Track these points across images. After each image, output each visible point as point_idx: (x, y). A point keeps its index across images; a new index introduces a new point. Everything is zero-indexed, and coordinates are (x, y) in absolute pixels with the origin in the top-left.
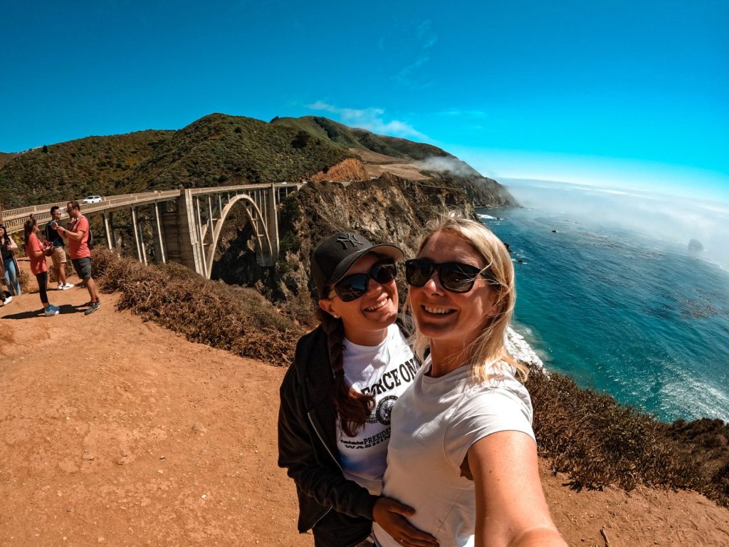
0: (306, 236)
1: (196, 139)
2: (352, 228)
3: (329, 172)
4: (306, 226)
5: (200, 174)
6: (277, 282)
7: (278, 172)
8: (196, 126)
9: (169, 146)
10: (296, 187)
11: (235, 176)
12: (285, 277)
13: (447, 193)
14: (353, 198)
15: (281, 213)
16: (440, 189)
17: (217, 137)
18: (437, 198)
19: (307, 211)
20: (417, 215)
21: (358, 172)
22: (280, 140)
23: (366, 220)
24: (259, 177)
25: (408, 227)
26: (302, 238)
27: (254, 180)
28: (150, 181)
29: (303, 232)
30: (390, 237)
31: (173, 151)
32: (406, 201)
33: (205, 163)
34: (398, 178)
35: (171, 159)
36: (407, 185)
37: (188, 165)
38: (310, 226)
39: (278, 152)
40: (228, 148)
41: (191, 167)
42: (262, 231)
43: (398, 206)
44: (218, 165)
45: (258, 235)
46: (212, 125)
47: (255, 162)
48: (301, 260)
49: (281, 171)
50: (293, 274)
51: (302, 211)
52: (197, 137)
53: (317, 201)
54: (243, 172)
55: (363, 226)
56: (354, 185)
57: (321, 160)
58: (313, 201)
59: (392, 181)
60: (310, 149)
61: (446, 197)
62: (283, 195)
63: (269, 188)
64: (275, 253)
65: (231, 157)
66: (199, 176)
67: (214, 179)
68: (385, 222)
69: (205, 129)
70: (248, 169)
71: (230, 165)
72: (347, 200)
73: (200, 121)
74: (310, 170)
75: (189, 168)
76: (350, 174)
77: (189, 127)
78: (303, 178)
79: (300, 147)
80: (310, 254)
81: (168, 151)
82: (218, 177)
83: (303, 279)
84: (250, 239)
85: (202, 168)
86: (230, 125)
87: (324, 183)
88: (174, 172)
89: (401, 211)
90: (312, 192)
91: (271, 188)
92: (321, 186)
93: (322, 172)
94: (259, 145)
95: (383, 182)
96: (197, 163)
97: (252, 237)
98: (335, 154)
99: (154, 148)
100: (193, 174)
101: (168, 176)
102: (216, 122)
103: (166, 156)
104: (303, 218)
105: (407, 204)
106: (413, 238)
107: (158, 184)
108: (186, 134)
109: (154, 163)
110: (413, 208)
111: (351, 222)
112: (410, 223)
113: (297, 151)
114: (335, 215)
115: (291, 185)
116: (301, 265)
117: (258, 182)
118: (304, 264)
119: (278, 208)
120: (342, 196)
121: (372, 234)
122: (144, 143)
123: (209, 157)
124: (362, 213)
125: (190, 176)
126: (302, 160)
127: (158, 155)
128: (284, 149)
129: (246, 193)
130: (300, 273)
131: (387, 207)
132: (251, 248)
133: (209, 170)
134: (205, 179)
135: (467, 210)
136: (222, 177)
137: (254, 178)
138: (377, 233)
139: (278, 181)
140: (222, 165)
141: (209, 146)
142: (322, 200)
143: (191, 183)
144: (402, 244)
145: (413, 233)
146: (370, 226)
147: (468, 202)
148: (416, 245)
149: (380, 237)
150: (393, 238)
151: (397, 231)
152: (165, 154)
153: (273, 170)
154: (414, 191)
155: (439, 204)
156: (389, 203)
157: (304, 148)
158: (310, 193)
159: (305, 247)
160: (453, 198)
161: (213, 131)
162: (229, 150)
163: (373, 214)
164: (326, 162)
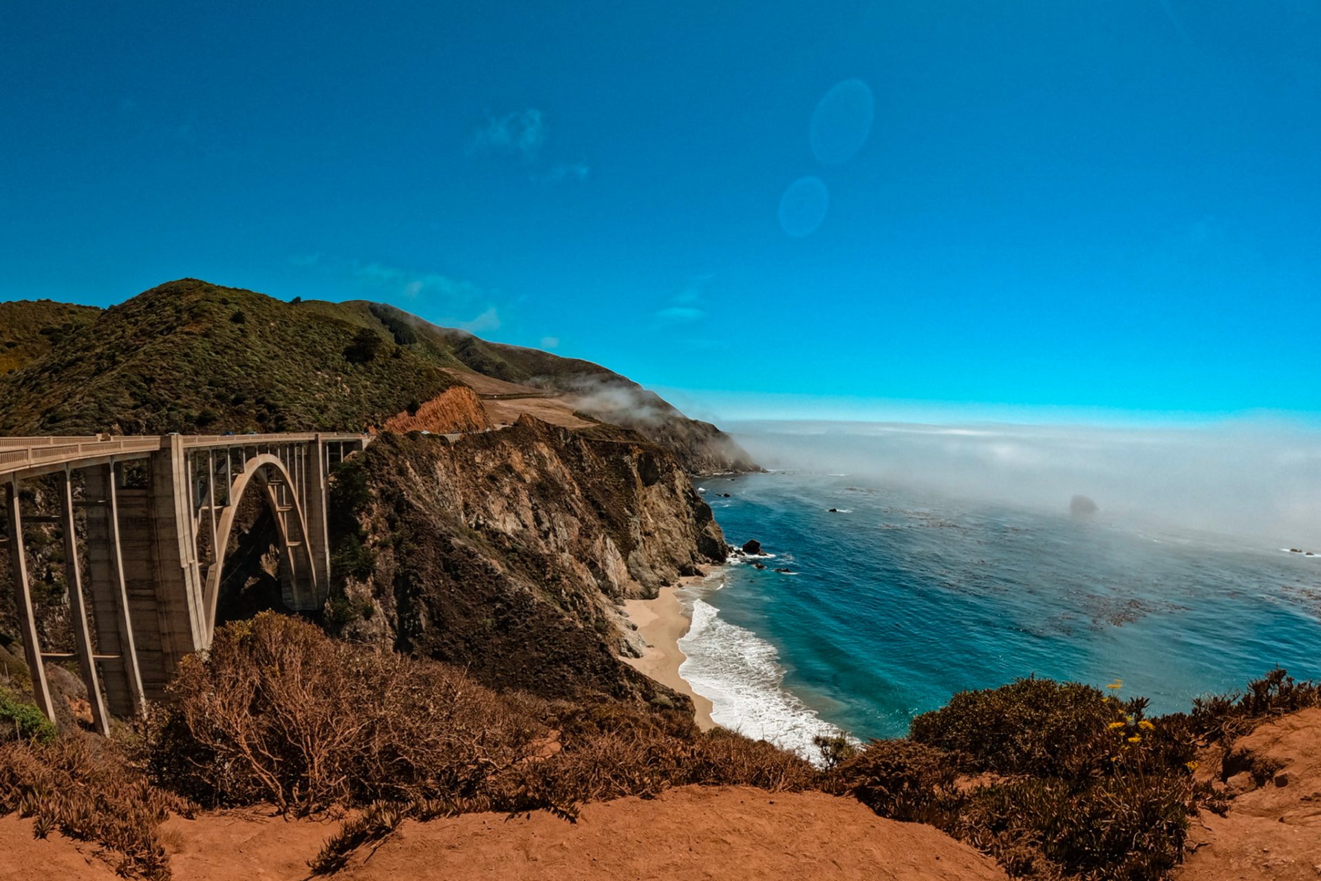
0: (383, 546)
1: (149, 328)
2: (470, 526)
3: (420, 413)
4: (382, 525)
5: (157, 405)
7: (323, 409)
8: (149, 301)
9: (88, 339)
10: (360, 441)
11: (232, 415)
13: (641, 452)
14: (469, 465)
15: (332, 496)
16: (627, 445)
17: (196, 329)
18: (622, 461)
19: (382, 491)
20: (587, 497)
21: (473, 415)
22: (322, 345)
23: (495, 508)
24: (282, 418)
25: (575, 520)
26: (377, 549)
27: (273, 425)
28: (49, 411)
29: (377, 538)
30: (542, 543)
31: (98, 350)
32: (566, 471)
33: (168, 382)
34: (547, 425)
35: (93, 367)
36: (566, 438)
37: (133, 383)
38: (392, 524)
39: (318, 369)
40: (217, 353)
41: (139, 387)
42: (297, 534)
43: (552, 481)
44: (196, 388)
45: (288, 544)
46: (183, 302)
47: (273, 387)
48: (377, 595)
49: (326, 407)
50: (362, 625)
51: (374, 492)
52: (151, 325)
53: (402, 472)
54: (250, 406)
55: (490, 522)
56: (468, 439)
57: (403, 389)
58: (393, 472)
59: (539, 434)
60: (382, 366)
61: (639, 460)
62: (334, 459)
63: (311, 442)
64: (322, 582)
65: (224, 375)
66: (156, 409)
67: (188, 418)
68: (531, 513)
69: (169, 310)
70: (260, 401)
71: (223, 390)
72: (458, 471)
73: (159, 291)
74: (384, 408)
75: (135, 389)
76: (458, 417)
77: (133, 301)
78: (369, 424)
79: (362, 362)
80: (395, 583)
81: (87, 349)
82: (195, 413)
83: (383, 635)
84: (267, 551)
85: (162, 392)
86: (223, 307)
87: (413, 436)
88: (101, 395)
89: (560, 490)
90: (391, 452)
91: (315, 442)
92: (408, 442)
93: (405, 413)
94: (280, 353)
95: (521, 433)
96: (152, 380)
97: (272, 547)
98: (429, 377)
99: (55, 341)
100: (144, 404)
101: (87, 403)
103: (81, 359)
104: (375, 506)
105: (568, 476)
106: (586, 542)
107: (64, 419)
108: (127, 316)
109: (56, 372)
110: (579, 484)
111: (467, 515)
112: (579, 512)
113: (356, 368)
114: (437, 500)
115: (352, 438)
116: (378, 607)
117: (280, 429)
118: (384, 604)
119: (326, 484)
120: (447, 462)
121: (509, 538)
123: (177, 368)
124: (487, 496)
125: (135, 407)
126: (365, 387)
127: (64, 354)
128: (329, 363)
129: (274, 452)
130: (377, 624)
131: (532, 483)
132: (270, 571)
133: (178, 398)
134: (168, 417)
135: (679, 484)
136: (205, 413)
137: (273, 420)
138: (518, 536)
139: (325, 429)
140: (205, 389)
141: (177, 345)
142: (411, 470)
143: (137, 423)
144: (566, 555)
145: (586, 532)
146: (504, 522)
147: (678, 468)
148: (593, 555)
149: (524, 543)
150: (547, 544)
151: (554, 530)
152: (79, 354)
153: (311, 406)
154: (579, 450)
155: (627, 473)
156: (535, 474)
157: (369, 364)
158: (387, 454)
159: (383, 568)
160: (652, 461)
161: (185, 316)
162: (219, 358)
163: (508, 497)
164: (414, 393)
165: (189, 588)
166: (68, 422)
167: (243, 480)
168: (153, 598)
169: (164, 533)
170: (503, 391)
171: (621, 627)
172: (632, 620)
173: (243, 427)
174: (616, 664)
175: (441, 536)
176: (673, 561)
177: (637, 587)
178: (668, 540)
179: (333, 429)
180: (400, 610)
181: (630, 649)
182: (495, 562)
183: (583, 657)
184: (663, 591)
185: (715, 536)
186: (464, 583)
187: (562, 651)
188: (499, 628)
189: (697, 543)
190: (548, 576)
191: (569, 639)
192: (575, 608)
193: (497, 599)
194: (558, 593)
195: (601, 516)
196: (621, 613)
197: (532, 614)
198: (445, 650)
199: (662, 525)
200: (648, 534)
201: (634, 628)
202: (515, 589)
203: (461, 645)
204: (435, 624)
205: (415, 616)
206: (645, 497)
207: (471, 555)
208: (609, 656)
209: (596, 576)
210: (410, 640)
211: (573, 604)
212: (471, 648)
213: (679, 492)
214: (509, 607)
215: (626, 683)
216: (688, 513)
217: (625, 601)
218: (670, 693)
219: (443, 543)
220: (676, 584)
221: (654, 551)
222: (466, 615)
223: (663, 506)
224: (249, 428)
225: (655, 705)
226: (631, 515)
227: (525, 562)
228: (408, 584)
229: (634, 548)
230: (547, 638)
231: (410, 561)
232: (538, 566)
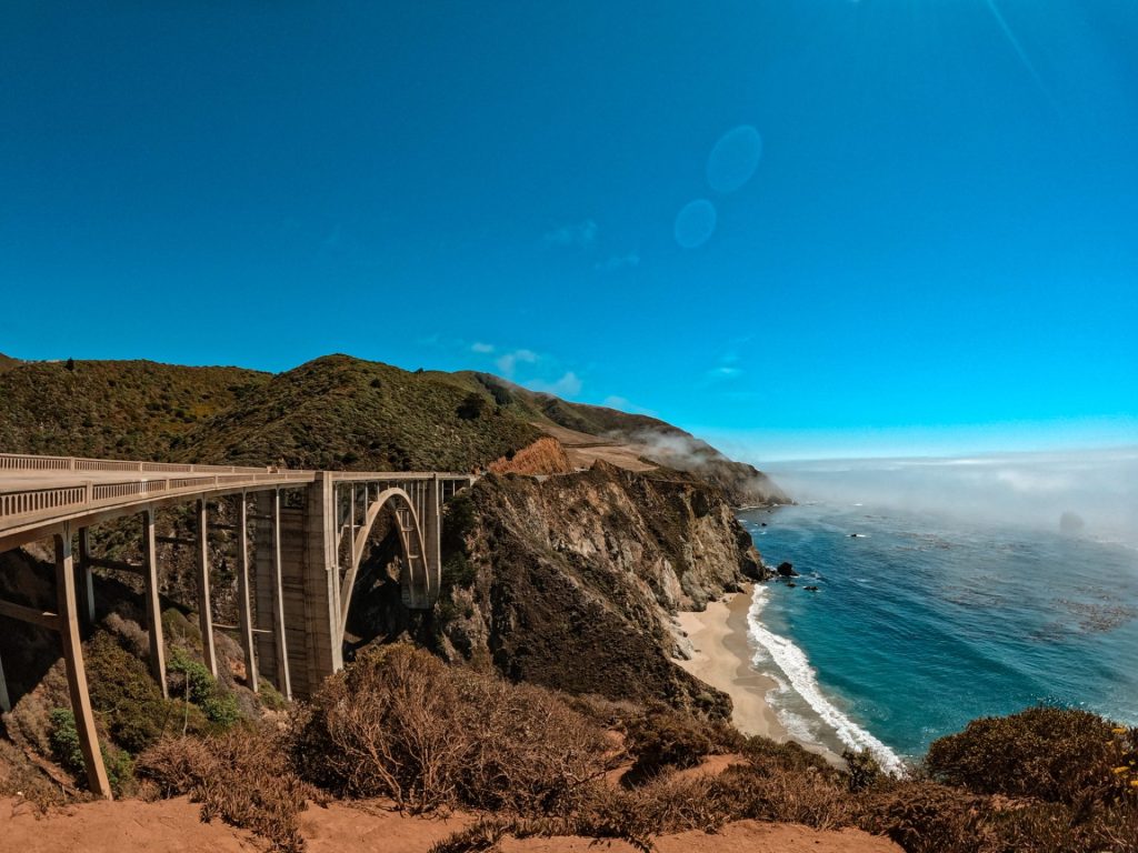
0: (484, 562)
1: (308, 390)
2: (554, 549)
3: (515, 459)
4: (484, 545)
5: (313, 447)
6: (437, 636)
7: (440, 454)
8: (309, 370)
9: (263, 396)
10: (468, 481)
11: (369, 456)
12: (450, 627)
13: (694, 490)
14: (554, 500)
15: (445, 522)
16: (682, 484)
17: (344, 392)
18: (678, 498)
19: (485, 519)
20: (649, 527)
21: (558, 460)
22: (440, 405)
23: (575, 534)
24: (408, 460)
25: (639, 546)
26: (478, 564)
27: (401, 465)
28: (232, 446)
29: (479, 555)
30: (611, 563)
31: (271, 404)
32: (633, 506)
33: (321, 430)
34: (617, 469)
35: (267, 417)
36: (632, 479)
37: (296, 429)
38: (492, 547)
39: (437, 424)
40: (360, 409)
41: (301, 433)
42: (416, 549)
43: (620, 513)
44: (343, 435)
45: (409, 556)
46: (335, 371)
47: (402, 436)
48: (476, 600)
49: (442, 452)
50: (463, 623)
51: (478, 519)
52: (310, 387)
53: (501, 504)
54: (384, 450)
55: (570, 547)
56: (554, 480)
57: (502, 440)
58: (494, 504)
59: (611, 476)
60: (486, 422)
61: (692, 497)
62: (448, 493)
63: (430, 480)
64: (434, 587)
65: (365, 426)
66: (312, 449)
67: (337, 457)
68: (603, 539)
69: (324, 377)
70: (391, 447)
71: (363, 437)
72: (545, 504)
73: (316, 363)
74: (487, 454)
75: (297, 434)
76: (546, 462)
77: (297, 370)
78: (475, 467)
79: (471, 418)
80: (492, 591)
81: (262, 403)
82: (342, 454)
83: (480, 632)
84: (392, 561)
85: (317, 437)
86: (364, 375)
87: (510, 477)
88: (272, 437)
89: (627, 521)
90: (493, 489)
91: (433, 480)
92: (506, 481)
93: (504, 458)
94: (408, 410)
95: (596, 475)
96: (310, 428)
97: (396, 558)
98: (523, 431)
99: (238, 396)
100: (303, 445)
101: (261, 442)
102: (342, 368)
103: (258, 410)
104: (478, 531)
105: (634, 510)
106: (648, 563)
107: (243, 453)
108: (292, 380)
109: (238, 418)
110: (643, 516)
111: (551, 540)
112: (642, 539)
113: (466, 423)
114: (528, 527)
115: (462, 477)
116: (476, 609)
117: (406, 469)
118: (482, 608)
119: (441, 512)
120: (537, 497)
121: (585, 559)
122: (222, 385)
123: (329, 420)
124: (568, 525)
125: (297, 447)
126: (473, 438)
127: (246, 406)
128: (445, 419)
129: (401, 486)
130: (476, 623)
131: (604, 516)
132: (394, 577)
133: (330, 442)
134: (321, 455)
135: (725, 516)
136: (349, 454)
137: (401, 461)
138: (592, 558)
139: (441, 470)
140: (350, 436)
141: (329, 403)
142: (508, 503)
143: (298, 459)
144: (631, 574)
145: (648, 555)
146: (582, 546)
147: (724, 502)
148: (653, 574)
149: (597, 564)
150: (616, 564)
151: (622, 554)
152: (256, 406)
153: (431, 451)
154: (643, 489)
155: (682, 507)
156: (607, 508)
157: (476, 420)
158: (489, 491)
159: (483, 579)
160: (703, 498)
161: (336, 381)
162: (361, 413)
163: (585, 526)
164: (511, 443)
165: (330, 586)
166: (246, 455)
167: (376, 507)
168: (303, 591)
169: (314, 543)
170: (583, 441)
171: (674, 634)
172: (683, 629)
173: (377, 466)
174: (668, 665)
175: (530, 556)
176: (719, 580)
177: (689, 601)
178: (715, 562)
179: (448, 470)
180: (494, 613)
181: (680, 653)
182: (573, 579)
183: (641, 658)
184: (710, 605)
185: (754, 559)
186: (547, 594)
187: (624, 652)
188: (574, 631)
189: (740, 565)
190: (616, 591)
191: (630, 642)
192: (637, 617)
193: (574, 608)
194: (623, 605)
195: (660, 542)
196: (674, 623)
197: (601, 621)
198: (529, 647)
199: (710, 550)
200: (699, 557)
201: (685, 635)
202: (588, 600)
203: (542, 643)
204: (522, 625)
205: (506, 619)
206: (697, 527)
207: (554, 572)
208: (663, 658)
209: (655, 591)
210: (501, 637)
211: (635, 614)
212: (550, 647)
213: (724, 522)
214: (583, 615)
215: (676, 681)
216: (732, 540)
217: (679, 613)
218: (712, 691)
219: (532, 561)
220: (721, 599)
221: (703, 572)
222: (548, 620)
223: (711, 534)
224: (383, 467)
225: (699, 700)
226: (683, 540)
227: (597, 578)
228: (501, 593)
229: (687, 569)
230: (612, 641)
231: (506, 575)
232: (608, 582)
